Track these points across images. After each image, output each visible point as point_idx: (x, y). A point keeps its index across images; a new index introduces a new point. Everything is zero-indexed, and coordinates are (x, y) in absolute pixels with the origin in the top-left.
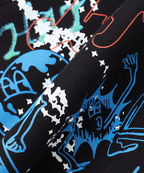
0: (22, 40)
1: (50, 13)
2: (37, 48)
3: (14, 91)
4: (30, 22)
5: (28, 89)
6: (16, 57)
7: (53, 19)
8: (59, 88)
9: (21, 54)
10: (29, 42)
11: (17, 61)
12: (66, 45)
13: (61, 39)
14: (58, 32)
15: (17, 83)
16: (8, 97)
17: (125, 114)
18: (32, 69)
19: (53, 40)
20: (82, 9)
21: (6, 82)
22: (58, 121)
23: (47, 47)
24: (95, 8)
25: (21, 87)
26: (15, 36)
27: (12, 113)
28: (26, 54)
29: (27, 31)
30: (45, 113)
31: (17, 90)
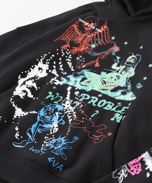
0: (61, 101)
1: (72, 101)
2: (62, 105)
3: (49, 110)
4: (66, 99)
5: (52, 111)
6: (56, 104)
7: (71, 103)
8: (58, 128)
9: (58, 104)
10: (62, 103)
11: (56, 105)
12: (68, 109)
13: (68, 107)
14: (69, 106)
15: (51, 108)
16: (47, 109)
17: (64, 146)
18: (57, 108)
19: (67, 106)
20: (78, 105)
21: (49, 107)
22: (51, 134)
23: (64, 107)
24: (81, 107)
25: (51, 110)
26: (61, 100)
27: (44, 113)
28: (59, 105)
29: (64, 101)
30: (51, 130)
31: (50, 110)
